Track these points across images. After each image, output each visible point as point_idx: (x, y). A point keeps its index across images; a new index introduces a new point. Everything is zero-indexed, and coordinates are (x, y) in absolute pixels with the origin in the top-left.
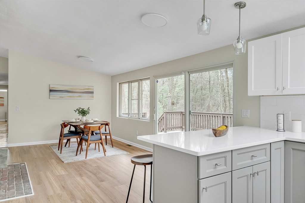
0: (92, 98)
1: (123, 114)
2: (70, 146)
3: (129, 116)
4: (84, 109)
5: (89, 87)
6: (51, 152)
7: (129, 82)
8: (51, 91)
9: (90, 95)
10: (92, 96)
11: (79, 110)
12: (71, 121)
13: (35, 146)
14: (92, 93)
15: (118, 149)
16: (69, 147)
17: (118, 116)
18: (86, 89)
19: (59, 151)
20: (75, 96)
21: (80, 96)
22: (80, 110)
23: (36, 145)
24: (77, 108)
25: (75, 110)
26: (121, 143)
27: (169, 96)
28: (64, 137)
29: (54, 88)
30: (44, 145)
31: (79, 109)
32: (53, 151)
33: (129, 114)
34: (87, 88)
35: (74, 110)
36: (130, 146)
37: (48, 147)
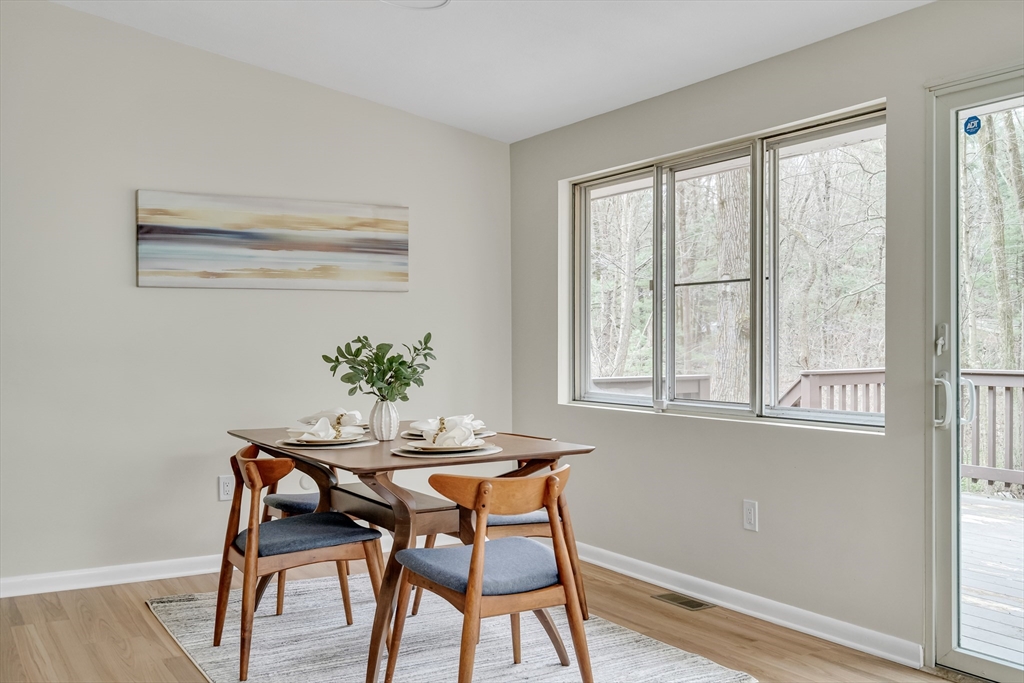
0: (401, 285)
1: (598, 383)
2: (286, 608)
3: (658, 394)
4: (390, 346)
5: (383, 215)
6: (167, 662)
7: (658, 167)
8: (143, 232)
9: (387, 261)
10: (401, 269)
11: (359, 351)
12: (306, 437)
13: (51, 605)
14: (399, 248)
15: (636, 635)
16: (279, 613)
17: (563, 397)
18: (362, 225)
19: (219, 654)
20: (294, 268)
21: (324, 271)
22: (365, 354)
23: (56, 594)
24: (346, 337)
25: (333, 355)
26: (615, 583)
27: (725, 293)
28: (260, 555)
29: (165, 213)
30: (108, 593)
31: (355, 347)
32: (177, 654)
33: (657, 383)
34: (367, 214)
35: (326, 358)
36: (693, 604)
37: (140, 615)
